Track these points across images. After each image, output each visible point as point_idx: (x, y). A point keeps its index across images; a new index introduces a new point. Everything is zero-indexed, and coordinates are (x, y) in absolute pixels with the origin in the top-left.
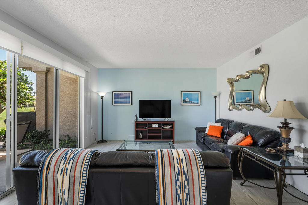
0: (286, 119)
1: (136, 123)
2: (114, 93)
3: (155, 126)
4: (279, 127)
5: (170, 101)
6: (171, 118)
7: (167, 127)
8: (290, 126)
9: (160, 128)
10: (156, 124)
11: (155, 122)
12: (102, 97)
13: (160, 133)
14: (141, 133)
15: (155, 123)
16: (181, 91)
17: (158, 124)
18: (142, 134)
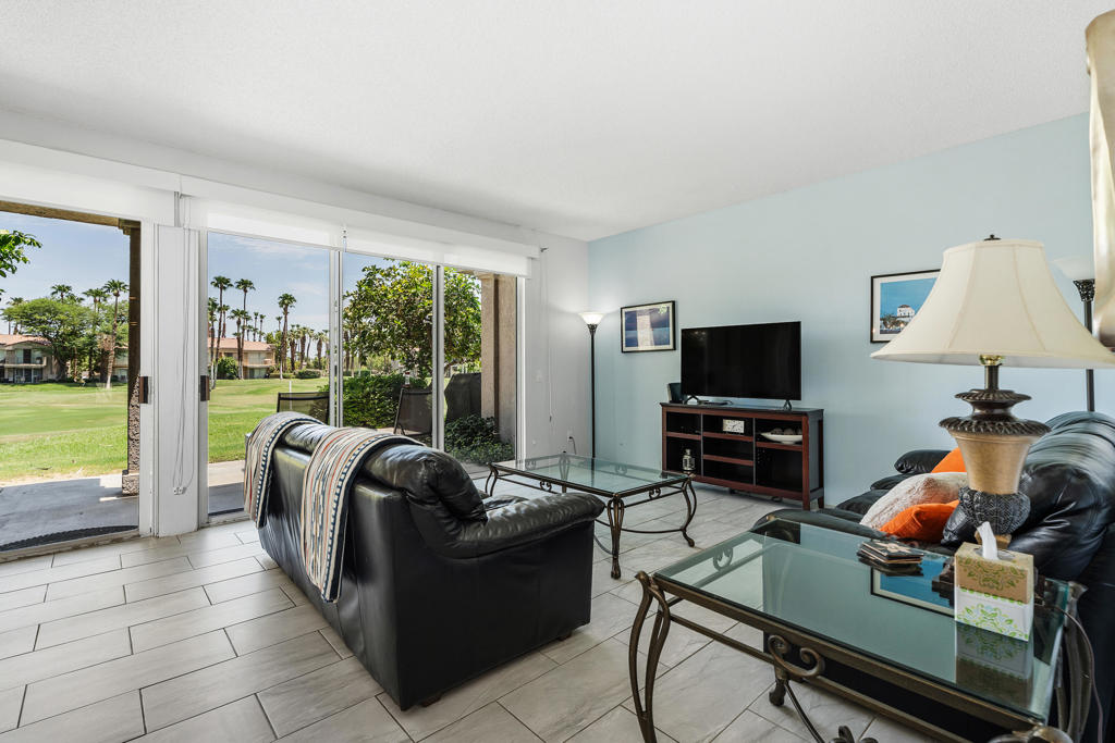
0: (993, 372)
1: (668, 413)
2: (626, 313)
3: (734, 426)
4: (952, 423)
5: (796, 326)
6: (798, 398)
7: (788, 439)
8: (1019, 412)
9: (748, 439)
10: (737, 422)
11: (736, 414)
12: (593, 328)
13: (749, 457)
14: (688, 451)
15: (735, 416)
16: (872, 278)
17: (742, 423)
18: (691, 454)
